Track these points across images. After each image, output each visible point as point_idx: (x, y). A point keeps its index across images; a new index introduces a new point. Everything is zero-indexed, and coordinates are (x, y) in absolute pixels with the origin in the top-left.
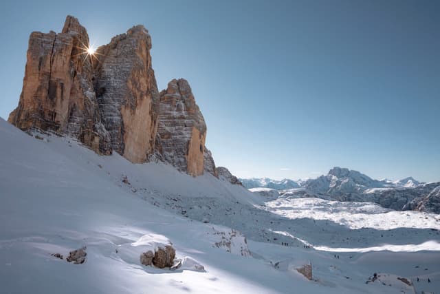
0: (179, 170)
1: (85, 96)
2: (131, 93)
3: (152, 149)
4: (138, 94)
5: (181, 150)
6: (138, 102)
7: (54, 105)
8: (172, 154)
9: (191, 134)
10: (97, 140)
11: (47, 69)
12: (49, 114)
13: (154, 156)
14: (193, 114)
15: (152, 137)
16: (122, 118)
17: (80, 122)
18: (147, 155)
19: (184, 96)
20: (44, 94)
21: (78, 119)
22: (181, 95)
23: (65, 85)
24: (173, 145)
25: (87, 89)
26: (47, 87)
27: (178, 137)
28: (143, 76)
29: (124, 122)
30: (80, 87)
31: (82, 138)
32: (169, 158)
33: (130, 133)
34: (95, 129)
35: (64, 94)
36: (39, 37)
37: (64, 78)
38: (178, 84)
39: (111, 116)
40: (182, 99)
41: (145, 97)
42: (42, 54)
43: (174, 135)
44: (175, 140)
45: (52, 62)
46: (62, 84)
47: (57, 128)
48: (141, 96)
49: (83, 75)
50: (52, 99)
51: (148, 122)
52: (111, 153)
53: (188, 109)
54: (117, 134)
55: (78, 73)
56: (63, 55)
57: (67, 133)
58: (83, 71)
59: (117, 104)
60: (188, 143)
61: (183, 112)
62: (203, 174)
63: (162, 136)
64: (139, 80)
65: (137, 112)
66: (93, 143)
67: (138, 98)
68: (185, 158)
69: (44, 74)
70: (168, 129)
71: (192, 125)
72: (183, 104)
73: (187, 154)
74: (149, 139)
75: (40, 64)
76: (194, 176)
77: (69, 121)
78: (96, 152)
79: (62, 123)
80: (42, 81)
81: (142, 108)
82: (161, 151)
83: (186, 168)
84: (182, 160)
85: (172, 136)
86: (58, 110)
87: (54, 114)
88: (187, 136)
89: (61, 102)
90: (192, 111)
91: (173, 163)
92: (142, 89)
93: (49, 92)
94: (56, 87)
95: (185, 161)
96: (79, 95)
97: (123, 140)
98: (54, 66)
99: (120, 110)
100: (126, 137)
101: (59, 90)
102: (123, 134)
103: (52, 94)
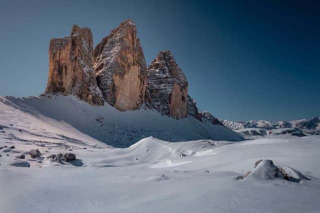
0: (162, 114)
1: (83, 71)
2: (120, 65)
3: (142, 101)
4: (126, 65)
5: (165, 100)
6: (126, 70)
7: (62, 78)
8: (159, 104)
9: (173, 89)
10: (90, 96)
11: (57, 58)
12: (59, 84)
13: (144, 105)
14: (174, 74)
15: (141, 93)
16: (113, 82)
17: (79, 87)
18: (138, 105)
19: (168, 62)
20: (56, 72)
21: (78, 85)
22: (166, 61)
23: (68, 67)
24: (160, 97)
25: (84, 67)
26: (58, 69)
27: (163, 91)
28: (130, 53)
29: (115, 85)
30: (79, 66)
31: (81, 96)
32: (156, 107)
33: (120, 91)
34: (89, 90)
35: (67, 72)
36: (54, 41)
37: (67, 63)
38: (164, 54)
39: (106, 81)
40: (167, 64)
41: (132, 67)
42: (55, 51)
43: (160, 90)
44: (161, 94)
45: (60, 54)
46: (66, 66)
47: (64, 91)
48: (129, 67)
49: (82, 58)
50: (60, 75)
51: (138, 83)
52: (103, 104)
53: (170, 71)
54: (109, 92)
55: (78, 58)
56: (66, 49)
57: (71, 93)
58: (82, 56)
59: (110, 73)
60: (171, 95)
61: (167, 74)
62: (186, 117)
63: (151, 91)
64: (126, 56)
65: (126, 77)
66: (88, 98)
67: (126, 68)
68: (168, 106)
69: (56, 61)
70: (156, 86)
71: (173, 83)
72: (167, 68)
73: (170, 103)
74: (139, 94)
75: (54, 56)
76: (178, 119)
77: (73, 87)
78: (90, 103)
79: (67, 88)
80: (55, 66)
81: (129, 74)
82: (150, 102)
83: (169, 113)
84: (166, 107)
85: (160, 91)
86: (64, 81)
87: (61, 84)
88: (170, 90)
89: (66, 76)
90: (174, 72)
91: (158, 109)
92: (129, 62)
93: (59, 71)
94: (62, 68)
95: (168, 108)
96: (79, 71)
97: (114, 95)
98: (61, 56)
99: (112, 76)
100: (117, 93)
101: (64, 69)
102: (114, 92)
103: (60, 72)
